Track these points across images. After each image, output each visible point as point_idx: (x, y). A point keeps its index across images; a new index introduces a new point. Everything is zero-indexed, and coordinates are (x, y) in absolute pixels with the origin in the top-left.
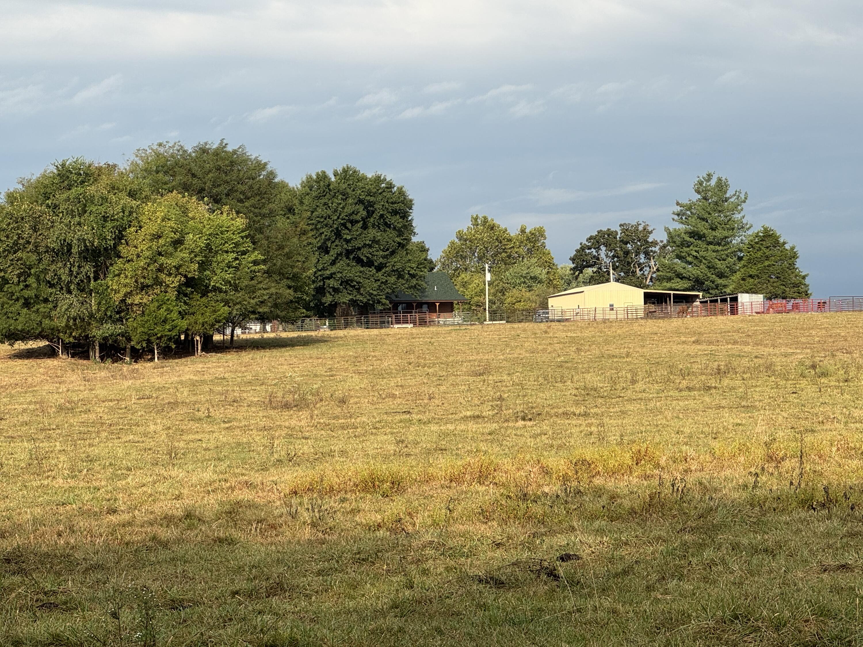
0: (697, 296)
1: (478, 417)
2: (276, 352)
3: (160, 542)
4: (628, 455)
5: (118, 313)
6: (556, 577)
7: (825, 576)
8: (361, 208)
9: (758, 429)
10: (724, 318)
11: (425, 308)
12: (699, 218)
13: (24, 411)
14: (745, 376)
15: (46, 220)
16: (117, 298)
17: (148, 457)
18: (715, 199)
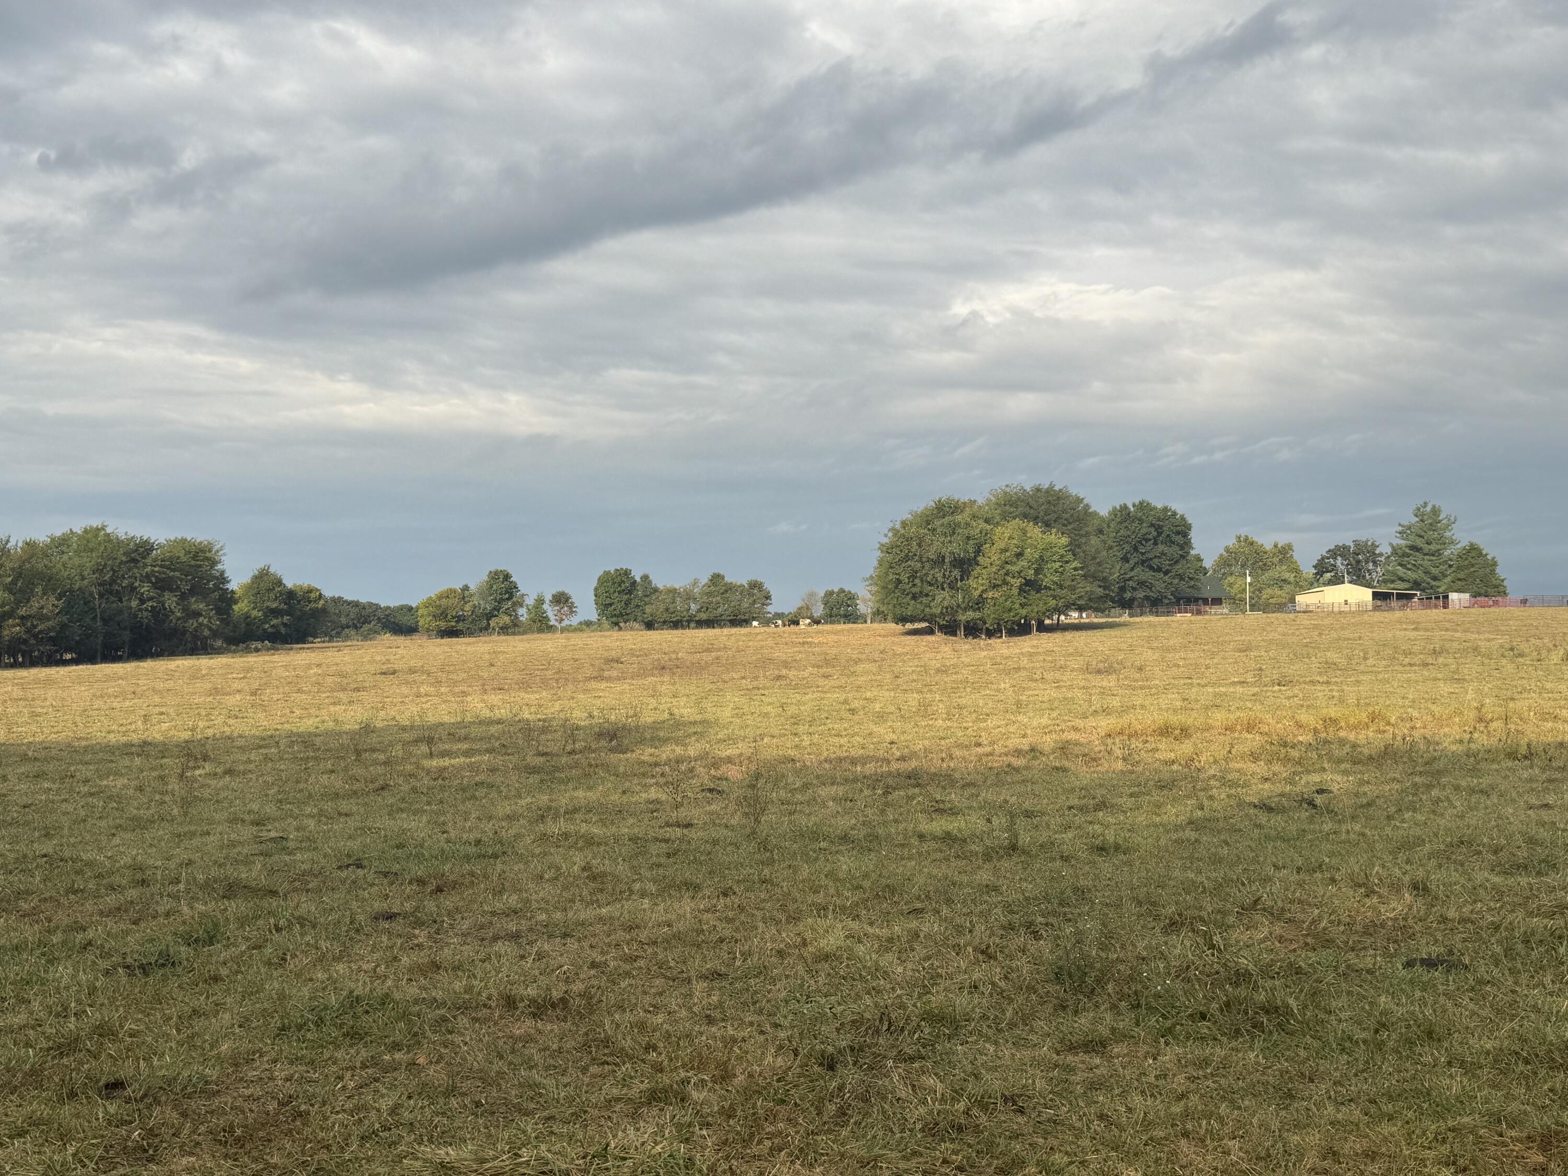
0: (1416, 595)
1: (1243, 682)
2: (1090, 633)
3: (1014, 769)
4: (1364, 715)
5: (977, 604)
6: (1315, 806)
7: (1530, 812)
8: (1153, 529)
9: (1469, 697)
10: (1437, 611)
11: (1200, 602)
12: (1417, 535)
13: (913, 671)
14: (1457, 656)
15: (928, 539)
16: (976, 594)
17: (1001, 706)
18: (1430, 521)
